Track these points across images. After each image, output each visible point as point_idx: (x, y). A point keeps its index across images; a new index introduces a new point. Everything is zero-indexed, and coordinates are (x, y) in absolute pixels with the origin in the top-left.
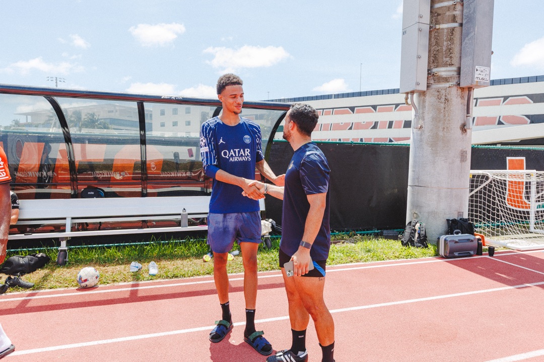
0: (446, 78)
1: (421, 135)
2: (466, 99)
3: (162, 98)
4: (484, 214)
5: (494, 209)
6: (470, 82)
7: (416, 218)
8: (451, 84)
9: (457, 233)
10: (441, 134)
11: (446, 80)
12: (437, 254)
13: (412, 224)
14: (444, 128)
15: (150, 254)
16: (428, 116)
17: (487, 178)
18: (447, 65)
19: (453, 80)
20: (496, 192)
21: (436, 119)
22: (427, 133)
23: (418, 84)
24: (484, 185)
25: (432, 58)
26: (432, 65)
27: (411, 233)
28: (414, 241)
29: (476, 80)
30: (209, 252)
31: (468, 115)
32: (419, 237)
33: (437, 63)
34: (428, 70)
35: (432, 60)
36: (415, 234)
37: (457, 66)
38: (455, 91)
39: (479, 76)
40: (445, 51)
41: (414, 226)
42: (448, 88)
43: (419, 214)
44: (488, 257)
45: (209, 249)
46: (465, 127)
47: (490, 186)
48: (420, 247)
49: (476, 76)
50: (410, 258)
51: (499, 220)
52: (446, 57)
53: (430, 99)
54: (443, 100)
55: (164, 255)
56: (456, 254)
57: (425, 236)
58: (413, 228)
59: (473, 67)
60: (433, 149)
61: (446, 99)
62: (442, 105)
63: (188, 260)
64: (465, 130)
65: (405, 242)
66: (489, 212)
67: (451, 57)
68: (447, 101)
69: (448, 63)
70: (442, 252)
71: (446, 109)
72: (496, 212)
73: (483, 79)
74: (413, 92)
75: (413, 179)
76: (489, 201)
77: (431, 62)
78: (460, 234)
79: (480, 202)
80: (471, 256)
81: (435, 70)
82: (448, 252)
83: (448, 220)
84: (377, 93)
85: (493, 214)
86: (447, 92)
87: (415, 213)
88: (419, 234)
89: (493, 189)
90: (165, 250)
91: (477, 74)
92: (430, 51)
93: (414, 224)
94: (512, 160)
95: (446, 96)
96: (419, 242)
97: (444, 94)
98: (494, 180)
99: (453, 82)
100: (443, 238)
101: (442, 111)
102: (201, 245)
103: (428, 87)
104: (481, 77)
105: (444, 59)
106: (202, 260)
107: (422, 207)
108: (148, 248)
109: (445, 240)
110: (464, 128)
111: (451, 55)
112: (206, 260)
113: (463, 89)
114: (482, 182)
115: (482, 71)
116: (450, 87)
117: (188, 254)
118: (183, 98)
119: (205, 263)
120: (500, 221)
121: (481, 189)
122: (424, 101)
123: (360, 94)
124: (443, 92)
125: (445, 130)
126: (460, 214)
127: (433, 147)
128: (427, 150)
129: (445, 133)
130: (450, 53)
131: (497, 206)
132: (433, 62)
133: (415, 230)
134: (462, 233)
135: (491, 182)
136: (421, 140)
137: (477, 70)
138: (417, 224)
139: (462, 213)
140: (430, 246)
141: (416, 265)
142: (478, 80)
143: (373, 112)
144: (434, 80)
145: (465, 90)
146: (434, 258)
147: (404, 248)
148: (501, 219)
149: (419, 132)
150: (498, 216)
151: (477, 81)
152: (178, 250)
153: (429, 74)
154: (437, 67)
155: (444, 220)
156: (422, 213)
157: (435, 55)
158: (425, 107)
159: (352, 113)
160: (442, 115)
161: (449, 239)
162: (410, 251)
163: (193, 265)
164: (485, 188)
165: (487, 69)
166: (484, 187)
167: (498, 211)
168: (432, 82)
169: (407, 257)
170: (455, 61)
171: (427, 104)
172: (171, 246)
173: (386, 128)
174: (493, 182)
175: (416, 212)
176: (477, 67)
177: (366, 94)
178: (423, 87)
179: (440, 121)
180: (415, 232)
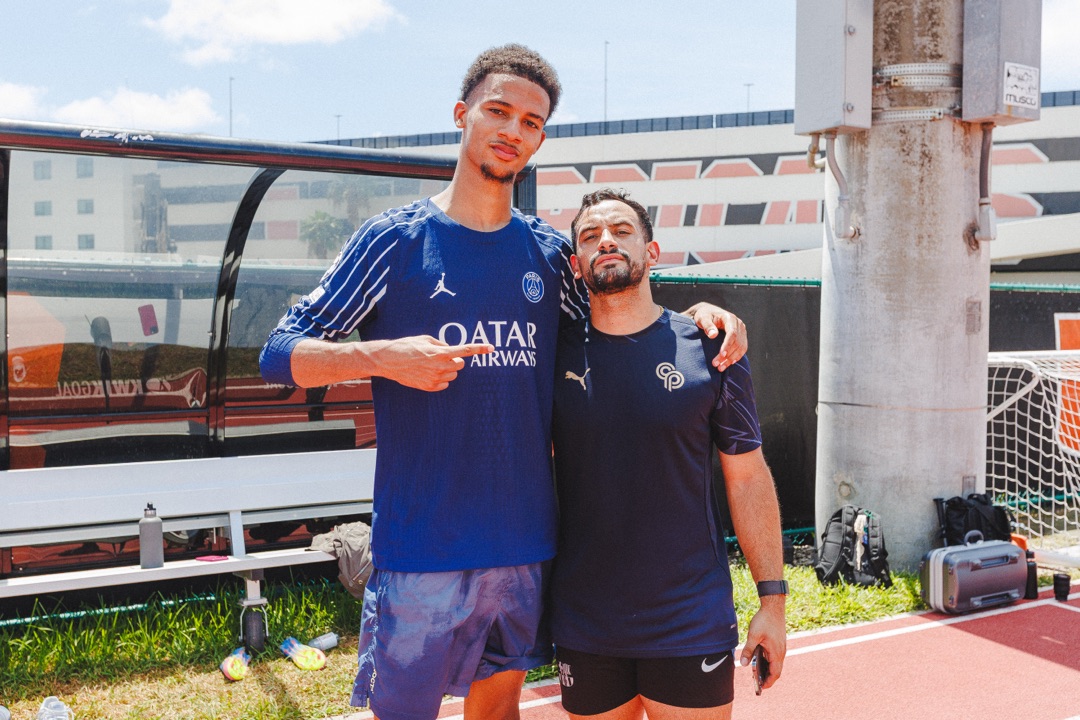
0: (923, 94)
1: (857, 255)
2: (978, 154)
3: (83, 135)
4: (1022, 477)
5: (1047, 462)
6: (991, 107)
7: (849, 497)
8: (937, 110)
9: (974, 540)
10: (913, 253)
11: (924, 99)
12: (921, 605)
13: (846, 517)
14: (920, 237)
15: (31, 664)
16: (876, 202)
17: (1028, 377)
18: (925, 56)
19: (941, 100)
20: (1052, 415)
21: (898, 212)
22: (873, 254)
23: (849, 109)
24: (1019, 394)
25: (883, 36)
26: (883, 55)
27: (843, 545)
28: (852, 567)
29: (1006, 102)
30: (239, 645)
31: (985, 200)
32: (867, 555)
33: (897, 50)
34: (875, 69)
35: (882, 42)
36: (853, 548)
37: (952, 58)
38: (947, 131)
39: (1014, 91)
40: (919, 18)
41: (851, 523)
42: (929, 124)
43: (855, 485)
44: (1052, 602)
45: (236, 632)
46: (977, 235)
47: (1037, 399)
48: (872, 583)
49: (1007, 90)
50: (852, 622)
51: (1062, 493)
52: (922, 34)
53: (878, 153)
54: (916, 156)
55: (83, 665)
56: (977, 602)
57: (883, 553)
58: (849, 528)
59: (999, 64)
60: (894, 295)
61: (924, 153)
62: (916, 171)
63: (170, 679)
64: (977, 242)
65: (827, 572)
66: (1034, 470)
67: (935, 36)
68: (926, 160)
69: (928, 52)
70: (937, 598)
71: (926, 183)
72: (1053, 470)
73: (1023, 100)
74: (831, 133)
75: (837, 385)
76: (1034, 441)
77: (880, 48)
78: (980, 543)
79: (1011, 445)
80: (1011, 602)
81: (890, 70)
82: (955, 597)
83: (938, 502)
84: (652, 125)
85: (1047, 477)
86: (927, 132)
87: (844, 483)
88: (866, 546)
89: (1045, 407)
90: (82, 646)
91: (1009, 86)
92: (876, 15)
93: (850, 517)
94: (1067, 322)
95: (924, 145)
96: (866, 570)
97: (919, 141)
98: (1046, 383)
99: (942, 106)
100: (938, 556)
101: (915, 188)
102: (206, 623)
103: (875, 117)
104: (1019, 93)
105: (918, 40)
106: (216, 674)
107: (865, 465)
108: (24, 643)
109: (946, 563)
110: (973, 236)
111: (934, 30)
112: (234, 673)
113: (967, 126)
114: (1013, 388)
115: (1020, 79)
116: (934, 120)
117: (163, 654)
118: (157, 139)
119: (234, 687)
120: (1066, 494)
121: (1013, 406)
122: (863, 159)
123: (605, 128)
124: (916, 133)
125: (925, 243)
126: (968, 481)
127: (891, 291)
128: (876, 299)
129: (924, 252)
130: (933, 24)
131: (1057, 453)
132: (887, 47)
133: (854, 536)
134: (985, 540)
135: (1039, 388)
136: (857, 272)
137: (1009, 75)
138: (859, 517)
139: (971, 480)
140: (895, 580)
141: (876, 642)
142: (1012, 103)
143: (642, 179)
144: (892, 100)
145: (972, 128)
146: (915, 616)
147: (829, 590)
148: (1069, 491)
149: (851, 247)
150: (1059, 481)
151: (1010, 107)
152: (129, 646)
153: (876, 80)
154: (898, 60)
155: (929, 502)
156: (864, 483)
157: (890, 26)
158: (866, 176)
159: (584, 180)
160: (914, 200)
161: (956, 560)
162: (850, 600)
163: (193, 695)
164: (1022, 404)
165: (1032, 71)
166: (1020, 401)
167: (1059, 467)
168: (884, 103)
169: (843, 616)
170: (947, 46)
171: (871, 167)
172: (104, 633)
173: (677, 225)
174: (1044, 388)
175: (848, 481)
176: (1008, 66)
177: (623, 127)
178: (861, 119)
179: (909, 216)
180: (854, 542)
